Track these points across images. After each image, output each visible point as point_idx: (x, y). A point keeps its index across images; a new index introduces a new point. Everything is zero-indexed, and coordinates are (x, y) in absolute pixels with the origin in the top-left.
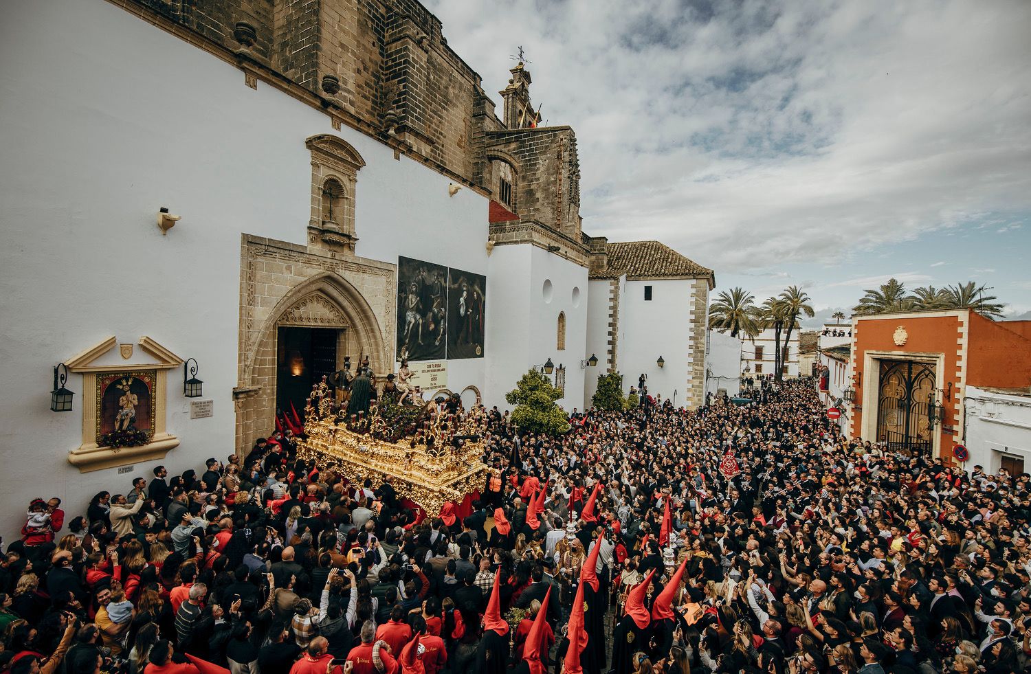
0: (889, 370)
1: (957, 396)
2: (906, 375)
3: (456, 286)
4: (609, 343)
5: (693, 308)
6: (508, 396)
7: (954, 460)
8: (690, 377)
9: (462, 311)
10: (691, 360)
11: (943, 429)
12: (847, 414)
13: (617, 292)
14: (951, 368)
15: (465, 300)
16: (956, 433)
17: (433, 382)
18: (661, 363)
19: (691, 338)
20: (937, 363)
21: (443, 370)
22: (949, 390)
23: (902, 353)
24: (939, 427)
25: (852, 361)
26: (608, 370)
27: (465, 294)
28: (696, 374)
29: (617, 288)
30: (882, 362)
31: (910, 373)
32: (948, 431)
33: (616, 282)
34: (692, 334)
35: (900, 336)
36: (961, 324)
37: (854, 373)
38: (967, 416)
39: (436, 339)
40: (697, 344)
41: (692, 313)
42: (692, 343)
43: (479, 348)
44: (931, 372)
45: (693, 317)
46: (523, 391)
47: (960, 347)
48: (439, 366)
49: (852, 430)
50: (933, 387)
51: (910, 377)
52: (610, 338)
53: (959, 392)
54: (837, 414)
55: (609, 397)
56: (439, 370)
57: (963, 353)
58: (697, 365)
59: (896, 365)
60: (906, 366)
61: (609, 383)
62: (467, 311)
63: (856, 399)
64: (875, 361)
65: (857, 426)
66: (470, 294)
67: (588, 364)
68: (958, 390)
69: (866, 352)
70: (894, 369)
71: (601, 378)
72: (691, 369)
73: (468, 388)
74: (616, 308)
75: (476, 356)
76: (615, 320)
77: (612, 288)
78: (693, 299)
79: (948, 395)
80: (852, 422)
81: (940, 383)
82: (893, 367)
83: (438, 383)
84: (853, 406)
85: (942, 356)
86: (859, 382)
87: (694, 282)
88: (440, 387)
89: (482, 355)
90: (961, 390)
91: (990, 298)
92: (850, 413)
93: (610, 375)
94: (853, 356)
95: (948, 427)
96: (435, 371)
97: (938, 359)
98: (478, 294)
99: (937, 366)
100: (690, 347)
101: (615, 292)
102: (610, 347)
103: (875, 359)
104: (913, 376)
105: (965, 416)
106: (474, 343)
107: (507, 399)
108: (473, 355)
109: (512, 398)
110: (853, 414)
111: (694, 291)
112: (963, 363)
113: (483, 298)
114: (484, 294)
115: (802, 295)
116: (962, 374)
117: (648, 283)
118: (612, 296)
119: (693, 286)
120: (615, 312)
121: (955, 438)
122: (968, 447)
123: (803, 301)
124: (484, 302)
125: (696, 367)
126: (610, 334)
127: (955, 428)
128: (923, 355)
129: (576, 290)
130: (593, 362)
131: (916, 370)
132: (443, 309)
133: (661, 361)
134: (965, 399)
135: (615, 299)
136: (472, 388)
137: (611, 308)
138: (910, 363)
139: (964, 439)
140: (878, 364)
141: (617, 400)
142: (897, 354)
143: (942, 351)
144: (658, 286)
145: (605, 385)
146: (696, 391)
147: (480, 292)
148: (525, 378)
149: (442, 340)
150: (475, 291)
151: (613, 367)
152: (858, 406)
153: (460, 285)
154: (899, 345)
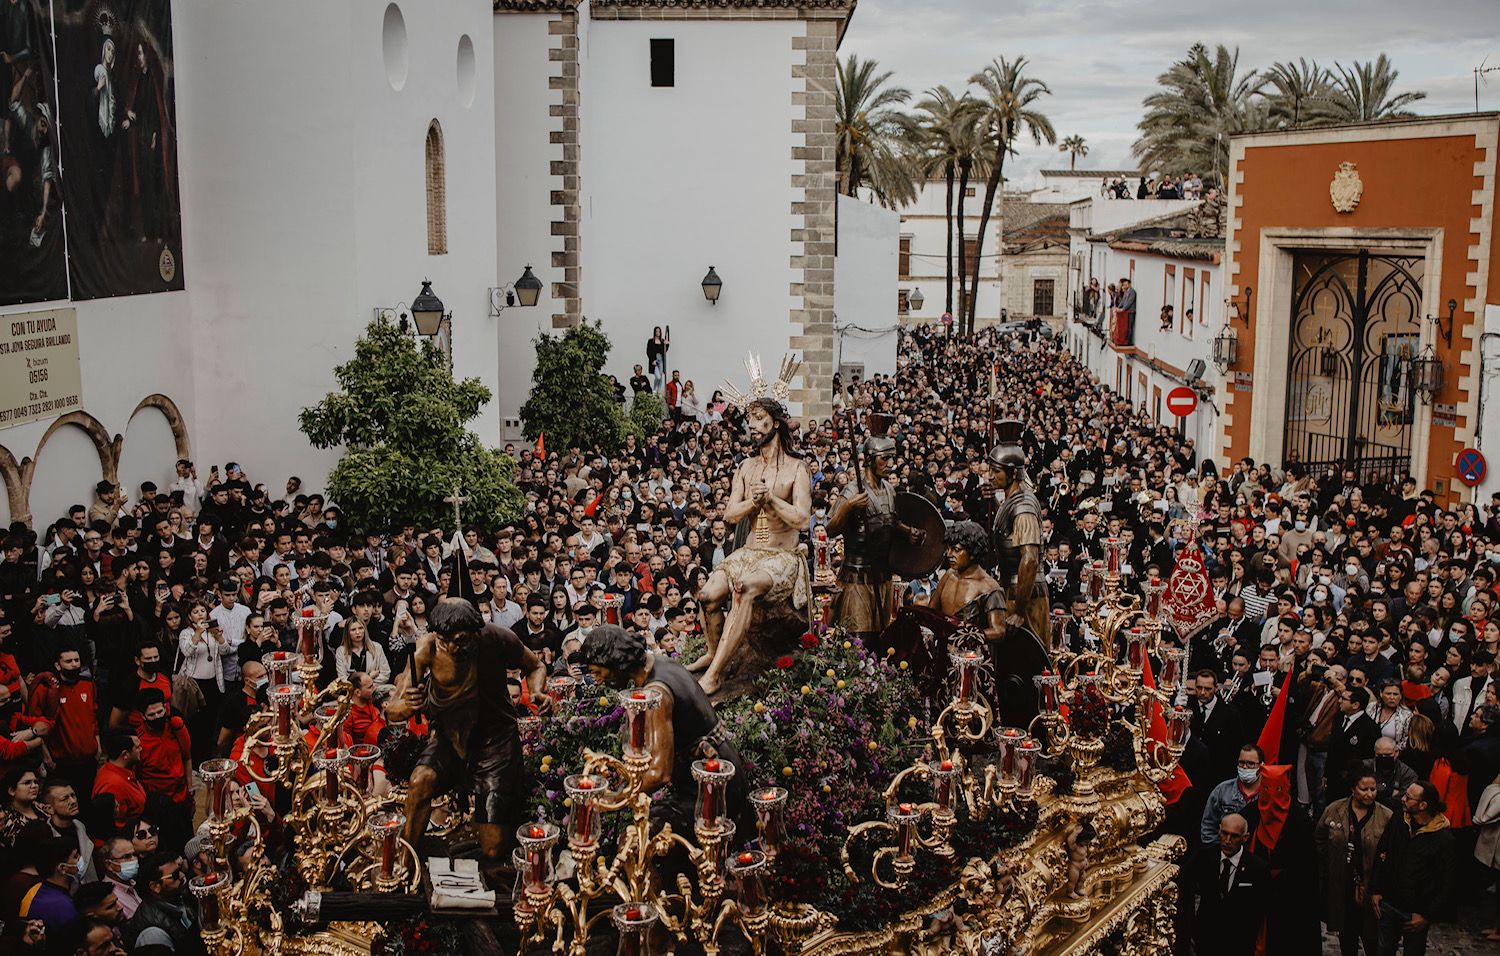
0: (1315, 277)
1: (1467, 331)
2: (1353, 289)
3: (78, 17)
4: (557, 228)
5: (800, 113)
6: (308, 418)
7: (1456, 485)
8: (798, 330)
9: (105, 115)
10: (799, 276)
11: (1434, 414)
12: (1216, 398)
13: (574, 56)
14: (1457, 264)
15: (111, 73)
16: (1462, 421)
17: (37, 388)
18: (713, 290)
19: (797, 207)
20: (1427, 253)
21: (64, 340)
22: (1451, 320)
23: (1349, 231)
24: (1427, 410)
25: (1231, 257)
26: (557, 321)
27: (108, 52)
28: (814, 317)
29: (572, 42)
30: (1301, 258)
31: (1362, 282)
32: (1445, 420)
33: (568, 20)
34: (800, 195)
35: (1346, 189)
36: (1481, 154)
37: (1235, 290)
38: (1486, 377)
39: (31, 223)
40: (813, 224)
41: (797, 127)
42: (799, 222)
43: (166, 255)
44: (1409, 278)
45: (800, 140)
46: (368, 398)
47: (1477, 211)
48: (50, 324)
49: (1228, 442)
50: (1414, 313)
51: (1361, 293)
52: (558, 213)
53: (1471, 322)
54: (1189, 401)
55: (576, 405)
56: (50, 342)
57: (1482, 226)
58: (816, 290)
59: (1332, 263)
60: (1354, 265)
61: (574, 360)
62: (119, 115)
63: (1238, 358)
64: (1285, 256)
65: (1239, 431)
66: (124, 54)
67: (510, 301)
68: (1470, 317)
69: (1263, 232)
70: (1326, 276)
71: (545, 347)
72: (798, 303)
73: (145, 404)
74: (574, 110)
75: (160, 286)
76: (571, 153)
77: (557, 41)
78: (800, 85)
79: (1449, 330)
80: (1228, 420)
81: (1431, 304)
82: (1321, 271)
83: (55, 389)
84: (1231, 377)
85: (1439, 236)
86: (1245, 311)
87: (800, 29)
88: (59, 403)
89: (178, 284)
90: (1477, 316)
91: (1419, 96)
92: (1222, 398)
93: (572, 335)
94: (1232, 246)
95: (1445, 409)
96: (39, 344)
97: (1429, 245)
98: (148, 49)
99: (1427, 261)
100: (796, 236)
101: (567, 55)
102: (558, 243)
103: (1284, 249)
104: (1370, 290)
105: (1481, 377)
106: (152, 237)
107: (306, 429)
108: (148, 283)
109: (322, 426)
110: (1230, 398)
111: (800, 58)
112: (1480, 253)
113: (165, 65)
114: (169, 53)
115: (1024, 83)
116: (1478, 279)
117: (662, 30)
118: (557, 69)
119: (797, 44)
120: (571, 123)
121: (1460, 434)
122: (1484, 452)
123: (1027, 100)
124: (172, 81)
125: (813, 297)
126: (557, 198)
127: (1461, 409)
128: (1397, 234)
129: (465, 42)
130: (529, 294)
131: (1378, 271)
132: (45, 108)
133: (712, 281)
134: (1483, 337)
135: (567, 80)
136: (159, 403)
137: (555, 110)
138: (1364, 256)
139: (1477, 433)
140: (1288, 263)
141: (600, 413)
142: (1338, 236)
143: (1435, 223)
144: (693, 38)
145: (561, 369)
146: (814, 370)
147: (155, 45)
148: (364, 352)
149: (51, 228)
150: (141, 40)
151: (572, 308)
152: (1244, 376)
153: (90, 15)
154: (1344, 212)
